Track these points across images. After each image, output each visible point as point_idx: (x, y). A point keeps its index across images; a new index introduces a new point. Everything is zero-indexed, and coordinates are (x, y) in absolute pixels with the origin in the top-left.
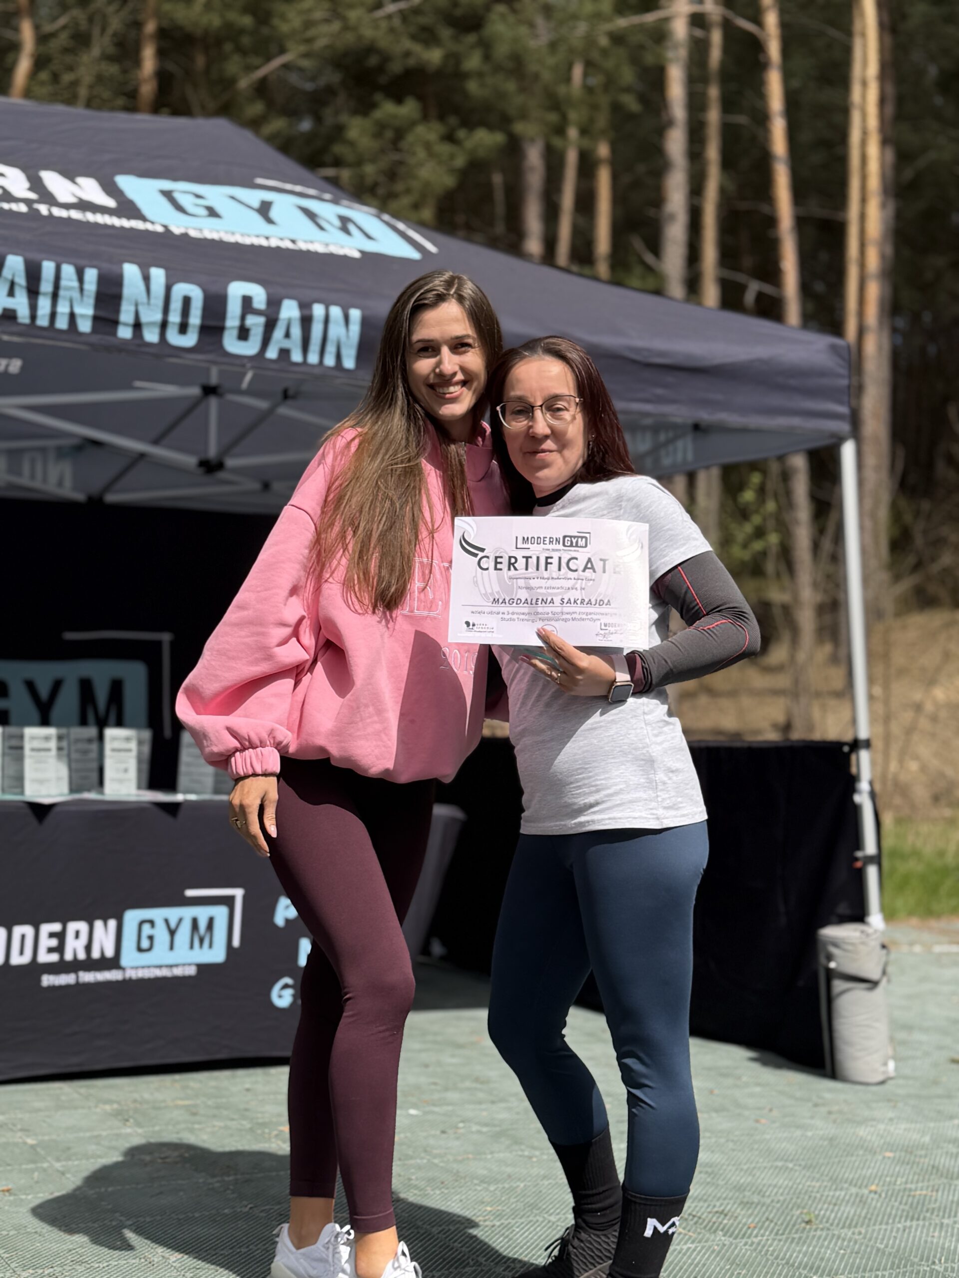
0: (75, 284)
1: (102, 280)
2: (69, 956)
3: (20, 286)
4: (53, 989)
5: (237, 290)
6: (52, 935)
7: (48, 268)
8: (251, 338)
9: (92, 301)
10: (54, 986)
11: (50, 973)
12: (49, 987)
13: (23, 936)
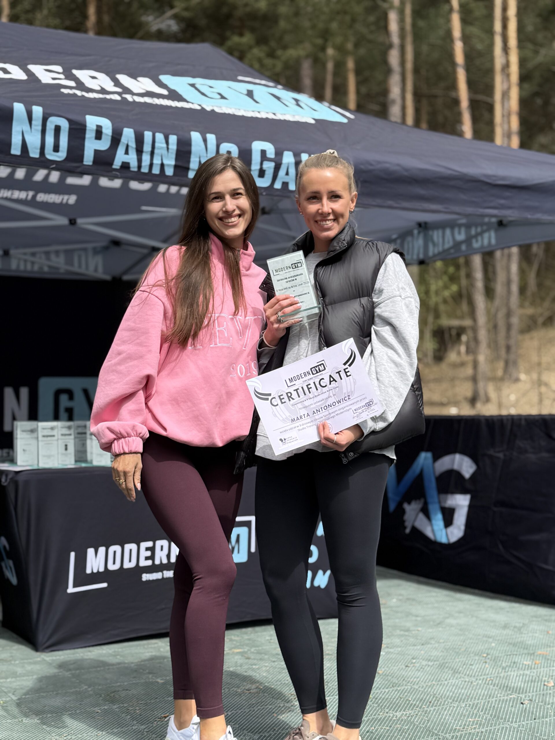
0: (165, 145)
1: (180, 142)
2: (157, 562)
3: (132, 147)
4: (149, 582)
5: (257, 146)
6: (147, 549)
7: (148, 135)
8: (266, 176)
9: (174, 156)
10: (149, 581)
11: (147, 572)
12: (147, 581)
13: (131, 550)
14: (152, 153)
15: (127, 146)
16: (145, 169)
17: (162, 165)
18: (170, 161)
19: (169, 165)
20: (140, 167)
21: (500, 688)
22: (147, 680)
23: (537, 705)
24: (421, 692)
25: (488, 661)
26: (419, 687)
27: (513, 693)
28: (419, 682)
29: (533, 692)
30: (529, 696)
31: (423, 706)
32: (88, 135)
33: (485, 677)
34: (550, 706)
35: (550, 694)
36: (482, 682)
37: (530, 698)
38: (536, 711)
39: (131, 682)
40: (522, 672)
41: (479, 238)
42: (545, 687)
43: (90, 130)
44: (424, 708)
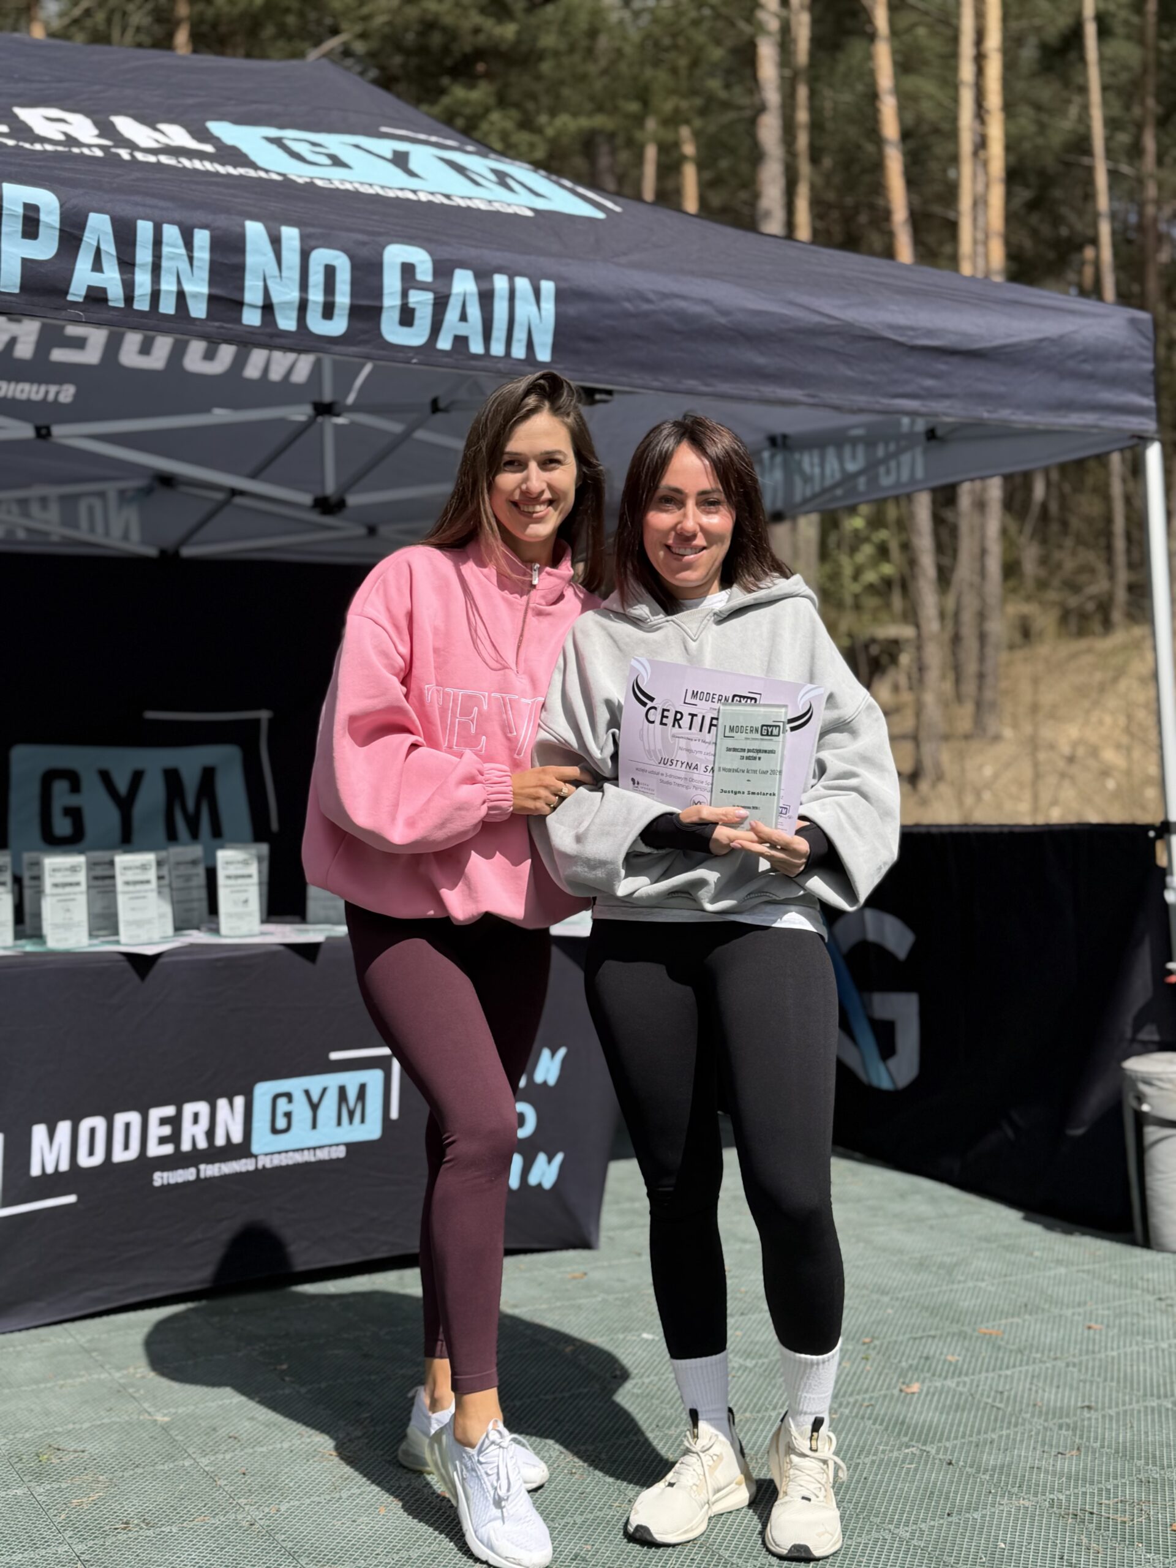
0: (183, 251)
1: (216, 245)
2: (186, 1147)
3: (109, 256)
4: (167, 1188)
5: (395, 256)
6: (164, 1121)
7: (144, 229)
8: (417, 322)
9: (205, 275)
10: (169, 1185)
11: (163, 1169)
12: (163, 1186)
13: (128, 1126)
14: (156, 269)
15: (98, 252)
16: (142, 304)
17: (181, 295)
18: (198, 287)
19: (196, 296)
20: (129, 298)
25: (873, 1354)
32: (5, 227)
33: (860, 1398)
36: (851, 1412)
40: (939, 1385)
41: (893, 464)
43: (11, 215)
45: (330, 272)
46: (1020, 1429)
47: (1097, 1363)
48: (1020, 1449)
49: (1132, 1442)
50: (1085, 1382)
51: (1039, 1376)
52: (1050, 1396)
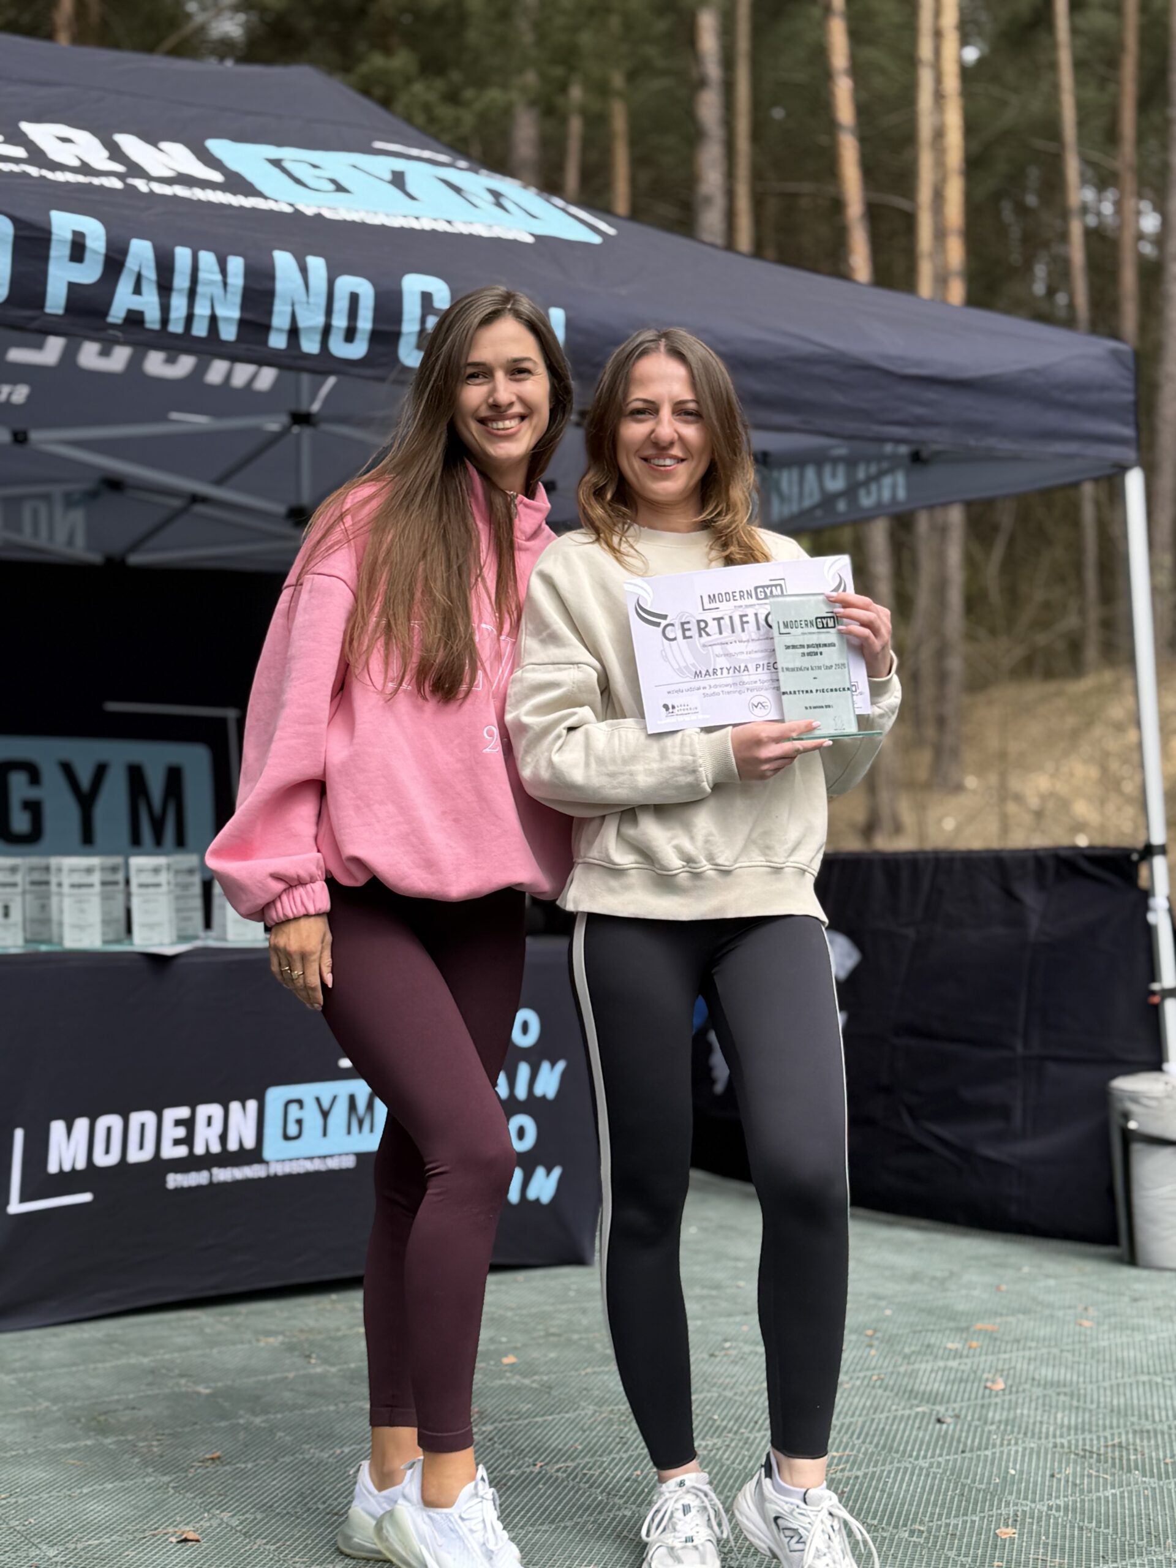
0: (218, 277)
1: (250, 273)
2: (199, 1150)
3: (148, 279)
4: (180, 1191)
5: (414, 285)
6: (178, 1123)
7: (182, 255)
9: (238, 300)
10: (183, 1187)
11: (176, 1171)
12: (176, 1188)
13: (143, 1126)
14: (192, 294)
15: (139, 278)
16: (176, 327)
17: (213, 319)
18: (230, 312)
19: (228, 320)
20: (165, 321)
21: (897, 1394)
22: (177, 1389)
23: (970, 1426)
24: (737, 1404)
25: (876, 1343)
26: (735, 1394)
27: (924, 1403)
28: (735, 1384)
29: (962, 1400)
30: (954, 1409)
31: (742, 1430)
32: (53, 253)
33: (869, 1373)
34: (994, 1427)
35: (996, 1404)
36: (862, 1383)
37: (957, 1411)
38: (967, 1437)
39: (142, 1394)
40: (941, 1364)
41: (873, 487)
42: (987, 1392)
43: (59, 241)
44: (742, 1433)
45: (354, 298)
46: (1021, 1395)
47: (1090, 1351)
48: (1022, 1409)
49: (1126, 1405)
50: (1079, 1363)
51: (1035, 1359)
52: (1046, 1373)
